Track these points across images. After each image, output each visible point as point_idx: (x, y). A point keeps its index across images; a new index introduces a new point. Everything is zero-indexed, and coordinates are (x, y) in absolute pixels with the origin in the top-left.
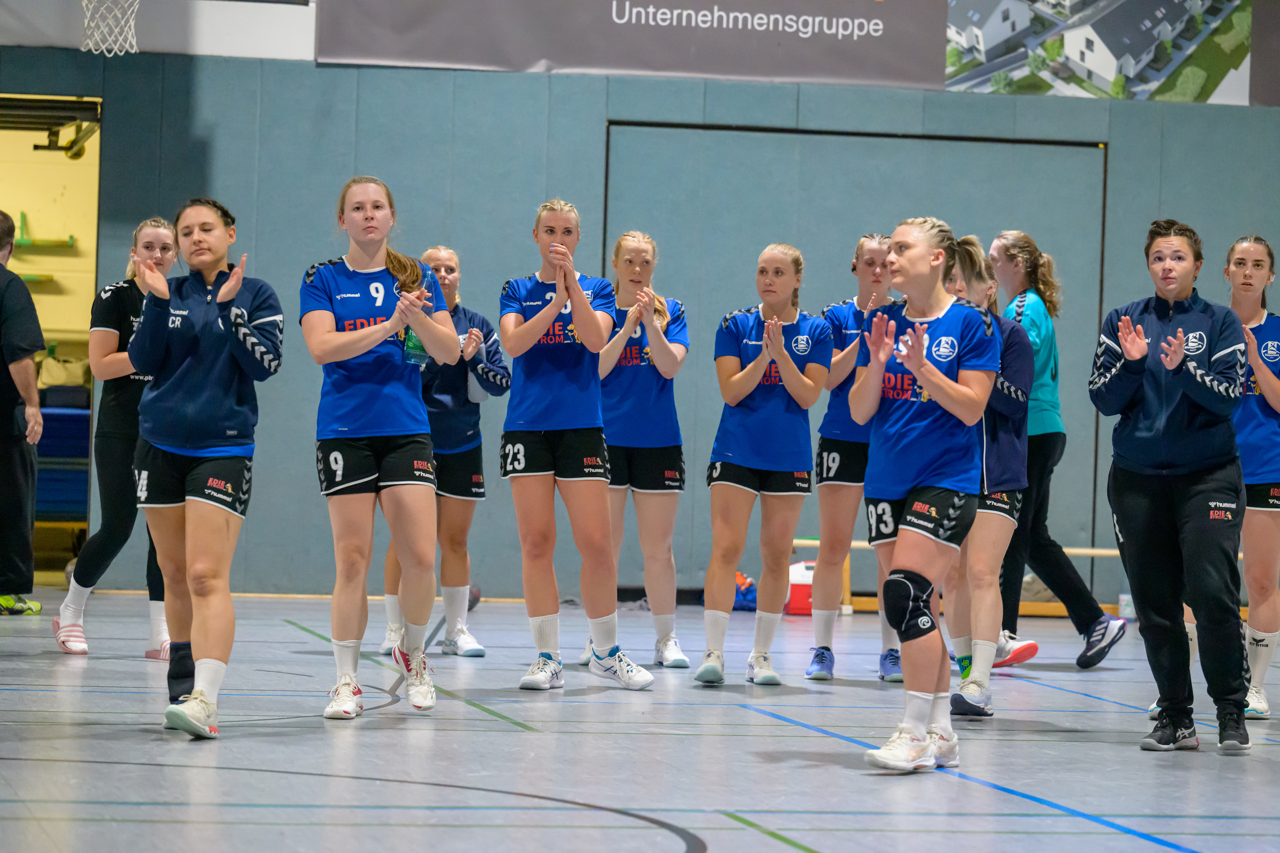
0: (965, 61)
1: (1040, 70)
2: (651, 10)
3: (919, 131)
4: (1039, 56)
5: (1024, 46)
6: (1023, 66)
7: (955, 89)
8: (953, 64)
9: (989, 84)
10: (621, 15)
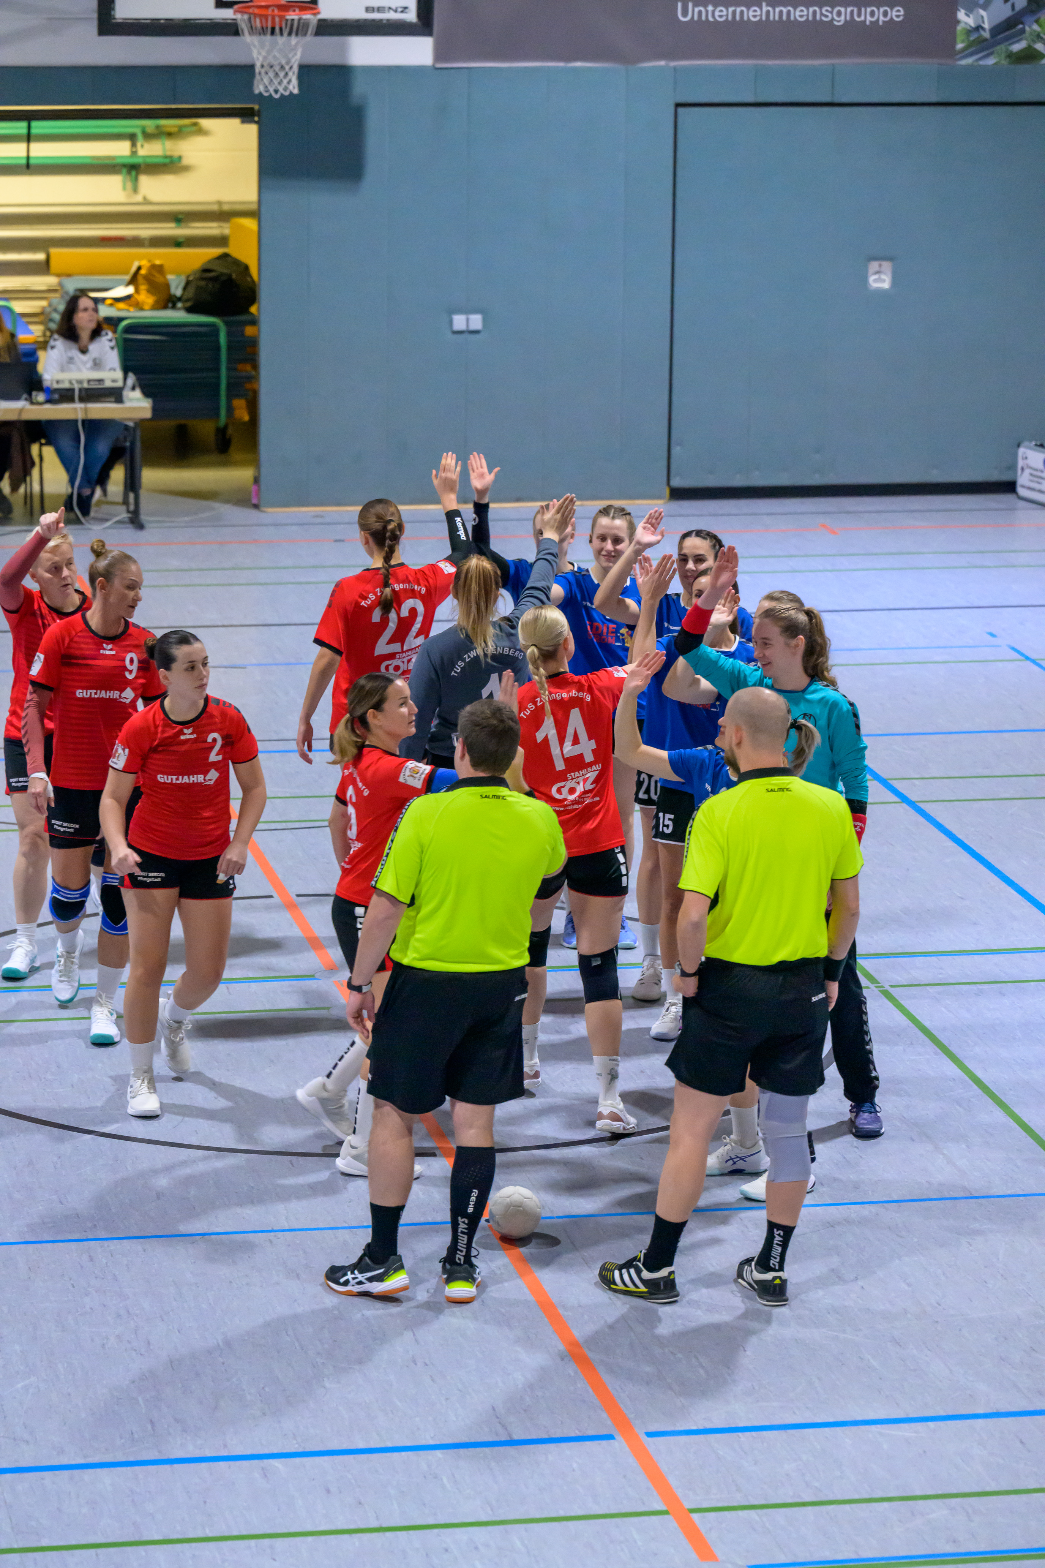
0: (972, 38)
1: (1034, 42)
2: (710, 8)
3: (934, 99)
4: (1035, 31)
5: (1022, 23)
6: (1021, 39)
7: (964, 62)
8: (963, 42)
9: (992, 57)
10: (685, 14)
